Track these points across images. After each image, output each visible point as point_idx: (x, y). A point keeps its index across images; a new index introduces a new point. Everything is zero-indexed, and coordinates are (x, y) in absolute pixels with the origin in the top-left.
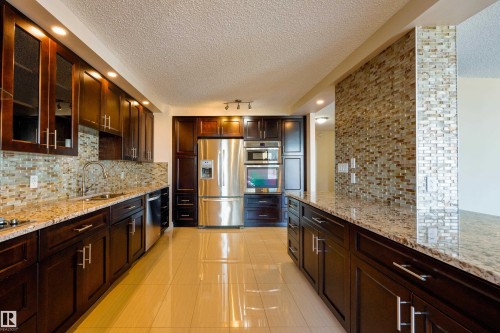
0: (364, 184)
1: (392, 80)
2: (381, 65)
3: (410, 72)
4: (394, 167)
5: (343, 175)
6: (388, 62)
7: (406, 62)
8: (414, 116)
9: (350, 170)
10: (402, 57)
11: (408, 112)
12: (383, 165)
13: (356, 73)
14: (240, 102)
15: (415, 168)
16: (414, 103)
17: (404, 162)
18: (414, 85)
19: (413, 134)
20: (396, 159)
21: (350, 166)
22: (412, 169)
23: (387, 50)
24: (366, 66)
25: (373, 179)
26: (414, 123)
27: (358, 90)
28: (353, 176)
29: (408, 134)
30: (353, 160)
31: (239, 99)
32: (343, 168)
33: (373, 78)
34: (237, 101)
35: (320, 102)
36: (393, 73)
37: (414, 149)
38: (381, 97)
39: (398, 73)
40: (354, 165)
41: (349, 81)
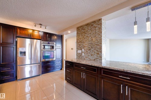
0: (87, 56)
1: (96, 30)
2: (92, 25)
3: (100, 29)
4: (96, 51)
5: (80, 53)
6: (94, 25)
7: (99, 26)
8: (102, 39)
9: (82, 52)
10: (98, 25)
11: (100, 38)
12: (93, 51)
13: (84, 26)
14: (42, 25)
15: (102, 52)
16: (101, 36)
17: (99, 50)
18: (101, 32)
19: (101, 43)
20: (96, 49)
21: (82, 51)
22: (101, 52)
23: (94, 22)
24: (87, 25)
25: (90, 54)
26: (101, 41)
27: (85, 31)
28: (83, 54)
29: (100, 43)
30: (83, 50)
31: (41, 23)
32: (80, 51)
33: (90, 28)
34: (40, 24)
35: (69, 32)
36: (96, 28)
37: (101, 47)
38: (92, 33)
39: (97, 28)
40: (83, 51)
41: (82, 28)
